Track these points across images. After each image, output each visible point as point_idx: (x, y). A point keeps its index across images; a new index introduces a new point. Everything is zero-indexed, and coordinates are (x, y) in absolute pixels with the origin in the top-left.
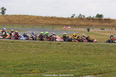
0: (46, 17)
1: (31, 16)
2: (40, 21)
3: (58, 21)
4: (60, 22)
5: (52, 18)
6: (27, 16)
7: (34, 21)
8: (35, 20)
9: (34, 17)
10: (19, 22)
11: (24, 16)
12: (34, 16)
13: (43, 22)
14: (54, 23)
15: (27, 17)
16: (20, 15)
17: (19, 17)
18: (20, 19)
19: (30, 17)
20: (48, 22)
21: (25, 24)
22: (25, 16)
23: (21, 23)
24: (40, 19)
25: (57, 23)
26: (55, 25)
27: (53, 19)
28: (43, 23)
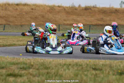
0: (72, 7)
1: (34, 5)
2: (59, 17)
3: (101, 16)
4: (108, 19)
5: (87, 9)
6: (25, 5)
7: (43, 17)
8: (47, 16)
9: (42, 8)
10: (6, 20)
11: (18, 5)
12: (42, 6)
13: (65, 20)
14: (95, 23)
15: (26, 7)
16: (9, 4)
17: (6, 9)
18: (9, 13)
19: (34, 7)
20: (78, 19)
21: (22, 26)
22: (21, 7)
23: (12, 24)
24: (59, 12)
25: (99, 23)
26: (95, 27)
27: (90, 13)
28: (65, 22)
